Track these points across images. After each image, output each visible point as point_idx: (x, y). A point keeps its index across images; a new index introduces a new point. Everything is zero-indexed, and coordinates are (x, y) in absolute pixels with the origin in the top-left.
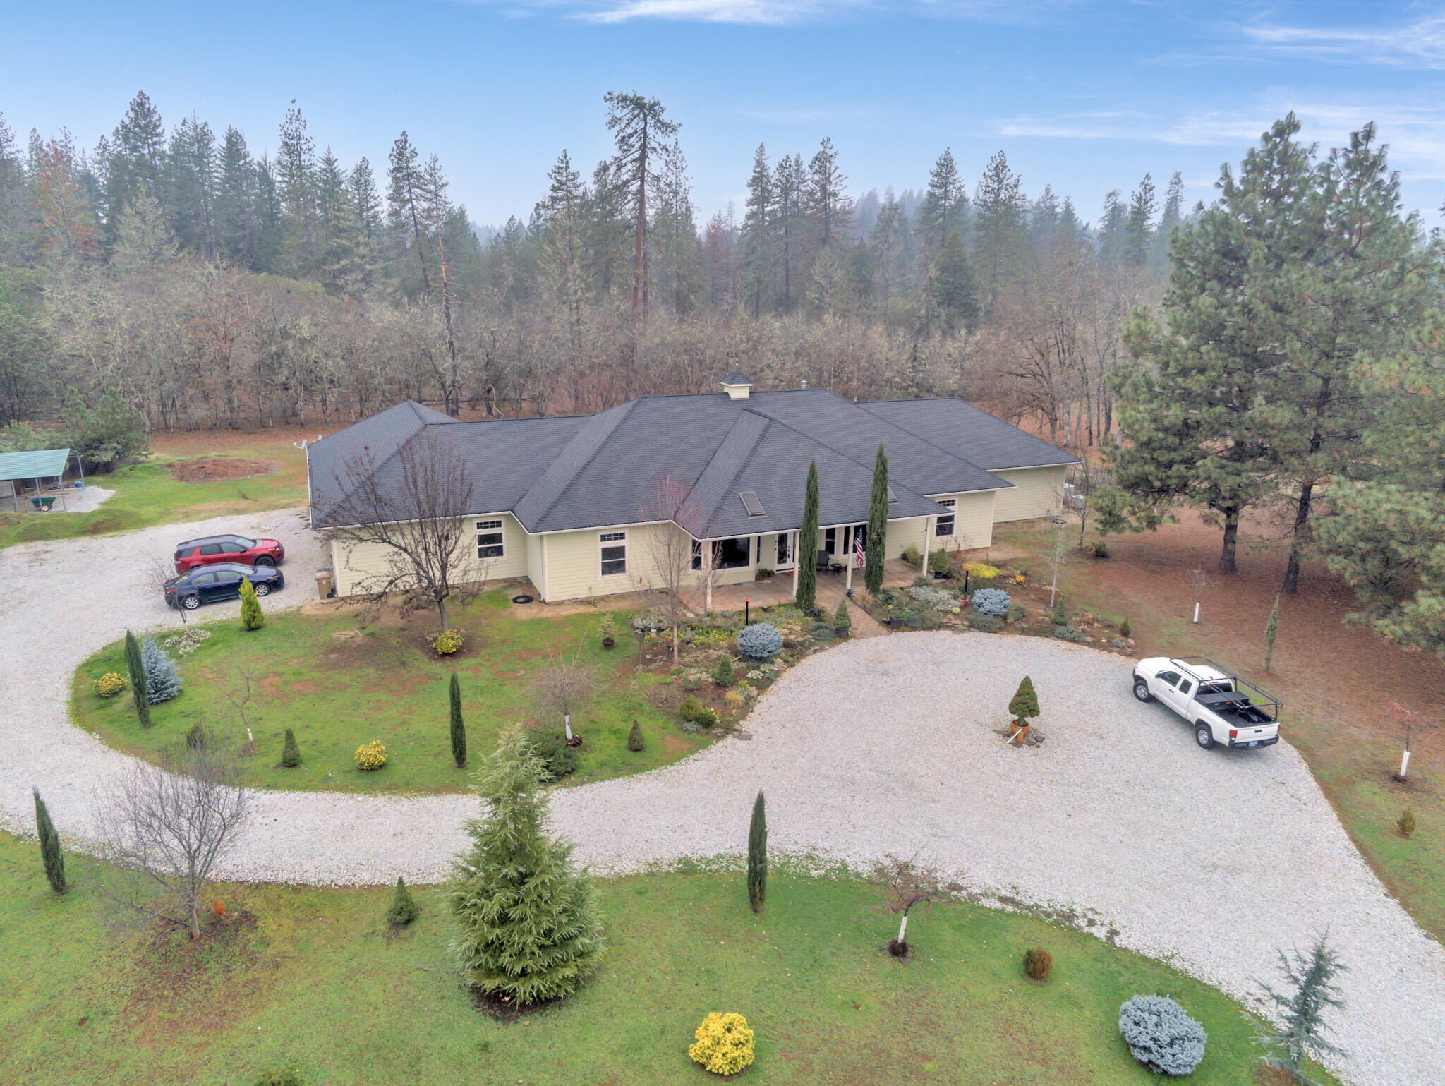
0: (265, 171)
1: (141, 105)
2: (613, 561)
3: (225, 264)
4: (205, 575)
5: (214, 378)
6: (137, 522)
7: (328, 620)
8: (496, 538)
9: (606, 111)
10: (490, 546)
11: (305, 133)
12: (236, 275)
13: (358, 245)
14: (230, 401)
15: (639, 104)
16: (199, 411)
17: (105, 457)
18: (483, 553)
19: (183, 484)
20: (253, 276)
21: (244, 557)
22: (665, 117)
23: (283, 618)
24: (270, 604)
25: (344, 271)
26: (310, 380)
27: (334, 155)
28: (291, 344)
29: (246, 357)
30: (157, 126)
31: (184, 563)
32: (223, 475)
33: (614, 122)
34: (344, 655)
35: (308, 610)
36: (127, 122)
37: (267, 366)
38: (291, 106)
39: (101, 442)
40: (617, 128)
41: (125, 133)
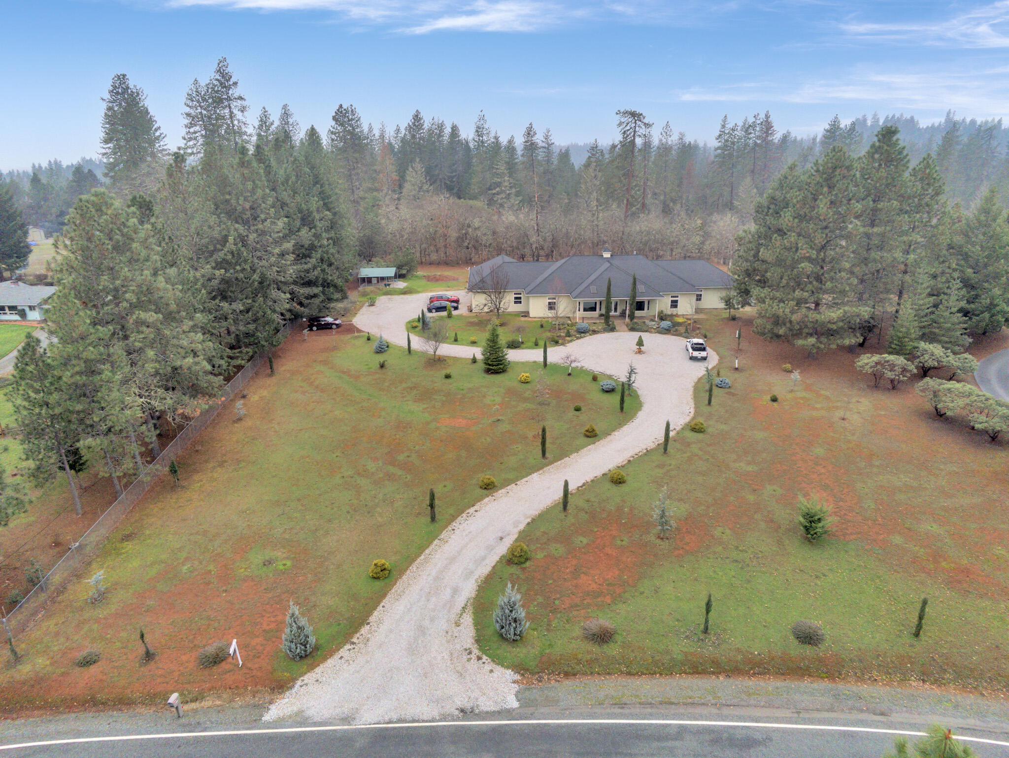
0: (467, 143)
1: (417, 116)
2: (551, 306)
3: (448, 196)
4: (437, 304)
5: (441, 243)
6: (417, 292)
7: (470, 317)
8: (520, 298)
9: (617, 119)
10: (518, 300)
11: (486, 126)
12: (451, 200)
13: (504, 181)
14: (446, 253)
15: (633, 114)
16: (434, 257)
17: (404, 272)
18: (515, 302)
19: (429, 283)
20: (458, 201)
21: (448, 300)
22: (646, 121)
23: (457, 316)
24: (454, 313)
25: (498, 194)
26: (477, 245)
27: (498, 135)
28: (470, 230)
29: (453, 234)
30: (422, 125)
31: (432, 300)
32: (442, 280)
33: (620, 124)
34: (472, 324)
35: (464, 314)
36: (411, 124)
37: (461, 239)
38: (481, 114)
39: (403, 266)
40: (621, 127)
41: (409, 128)
